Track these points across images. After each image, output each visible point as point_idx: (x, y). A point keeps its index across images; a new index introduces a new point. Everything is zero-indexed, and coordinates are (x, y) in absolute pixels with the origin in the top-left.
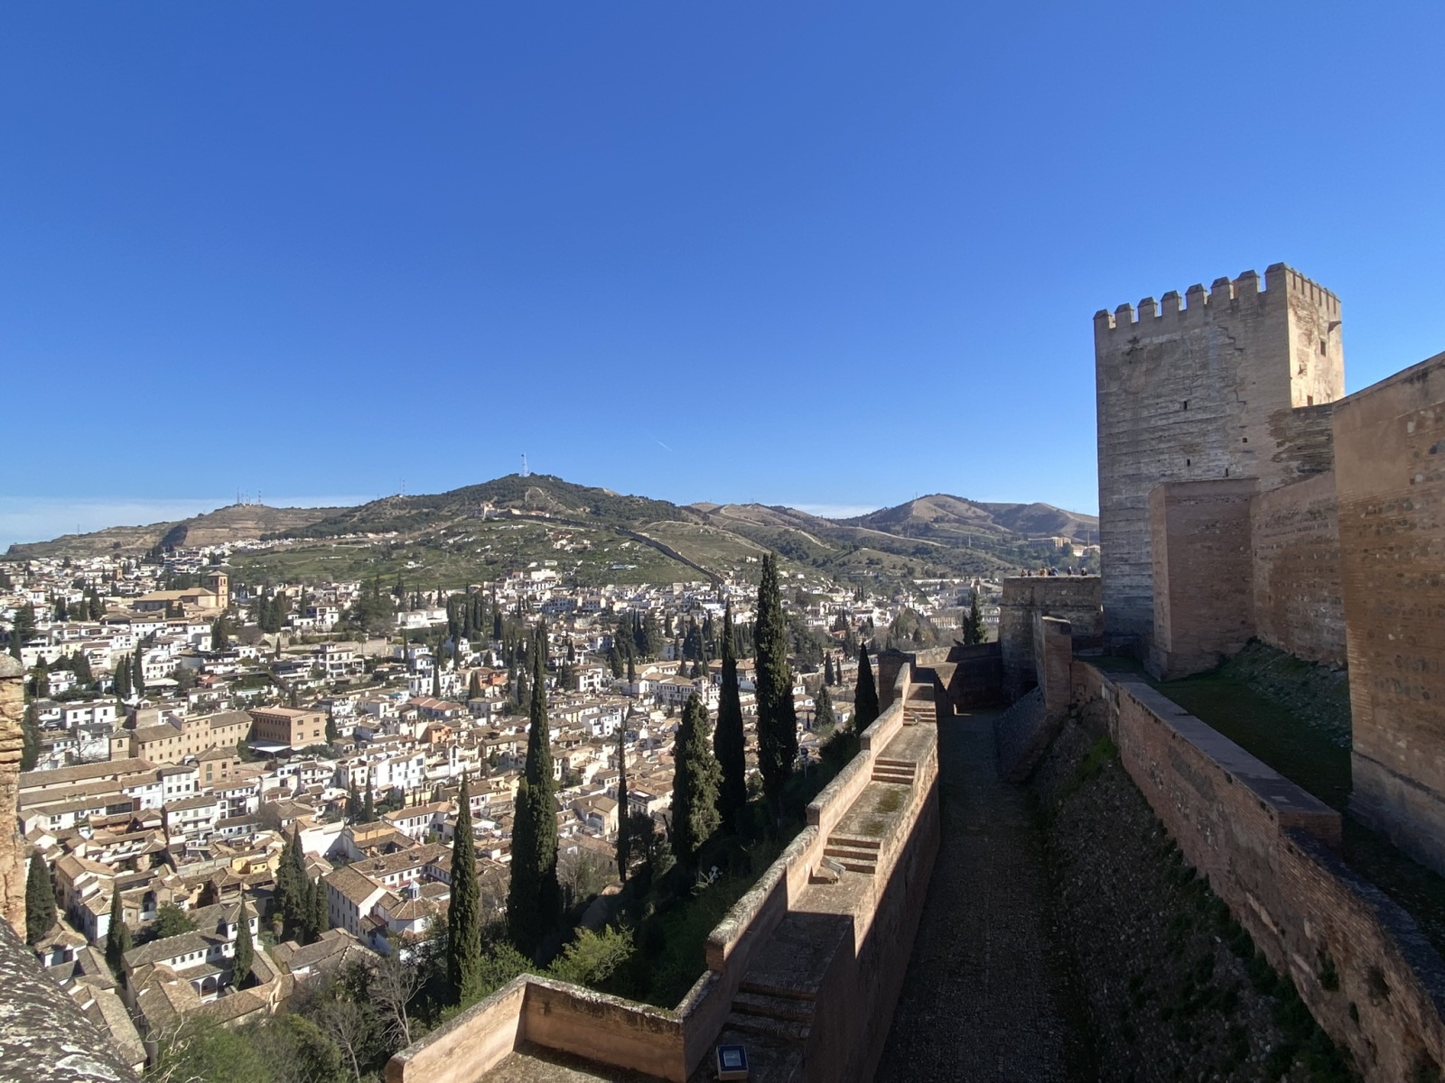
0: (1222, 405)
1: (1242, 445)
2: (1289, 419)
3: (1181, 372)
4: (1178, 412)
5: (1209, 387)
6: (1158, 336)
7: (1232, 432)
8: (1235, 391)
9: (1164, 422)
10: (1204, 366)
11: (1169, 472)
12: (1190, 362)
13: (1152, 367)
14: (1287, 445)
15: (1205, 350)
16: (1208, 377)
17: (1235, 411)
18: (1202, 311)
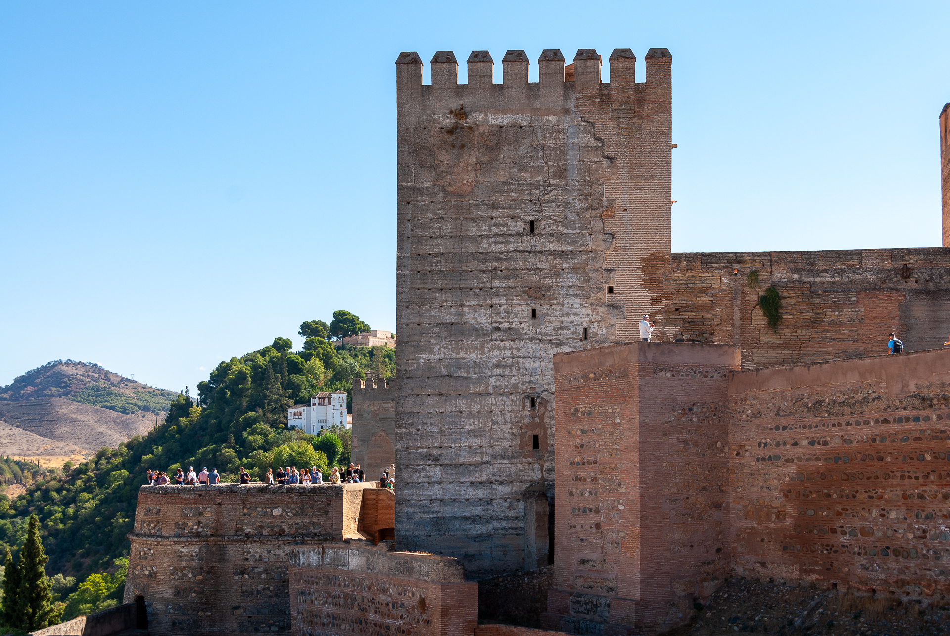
0: (583, 236)
1: (606, 296)
2: (668, 267)
3: (527, 175)
4: (519, 235)
5: (567, 205)
6: (496, 113)
7: (594, 275)
8: (600, 217)
9: (501, 247)
10: (561, 173)
11: (506, 325)
12: (541, 163)
13: (485, 159)
14: (664, 302)
15: (563, 150)
16: (566, 191)
17: (600, 246)
18: (560, 91)
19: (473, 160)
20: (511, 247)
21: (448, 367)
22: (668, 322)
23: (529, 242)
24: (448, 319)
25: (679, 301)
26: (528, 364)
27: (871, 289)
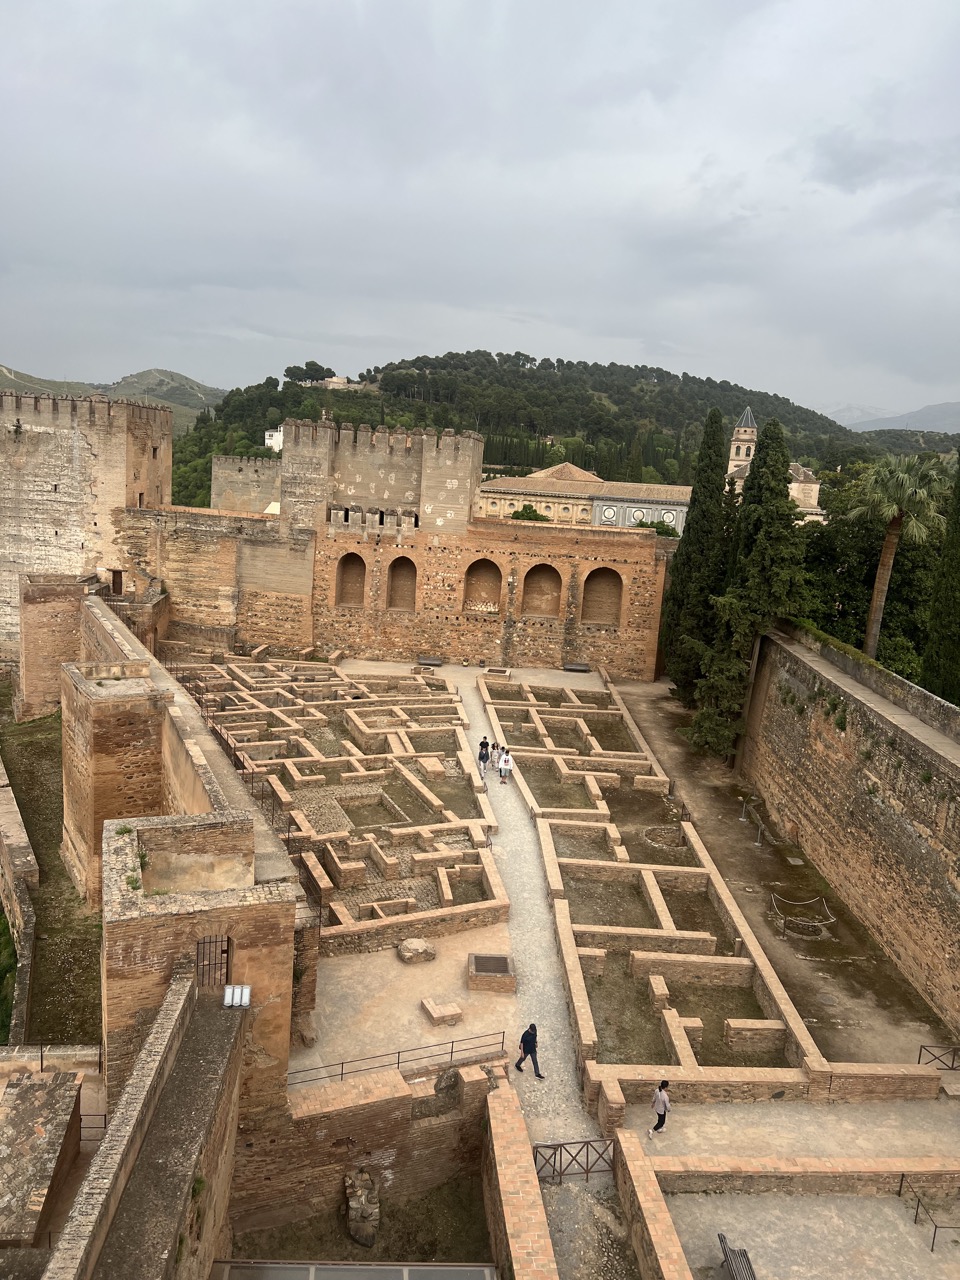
0: (81, 495)
1: (93, 527)
2: (124, 515)
3: (53, 460)
4: (49, 492)
5: (73, 478)
6: (36, 425)
7: (87, 516)
8: (90, 486)
9: (40, 497)
10: (70, 461)
11: (42, 538)
12: (60, 454)
13: (31, 450)
15: (71, 449)
16: (72, 471)
17: (90, 502)
18: (69, 416)
19: (25, 450)
20: (45, 498)
21: (13, 557)
22: (124, 543)
23: (53, 496)
24: (13, 533)
25: (130, 532)
26: (54, 559)
27: (224, 536)
